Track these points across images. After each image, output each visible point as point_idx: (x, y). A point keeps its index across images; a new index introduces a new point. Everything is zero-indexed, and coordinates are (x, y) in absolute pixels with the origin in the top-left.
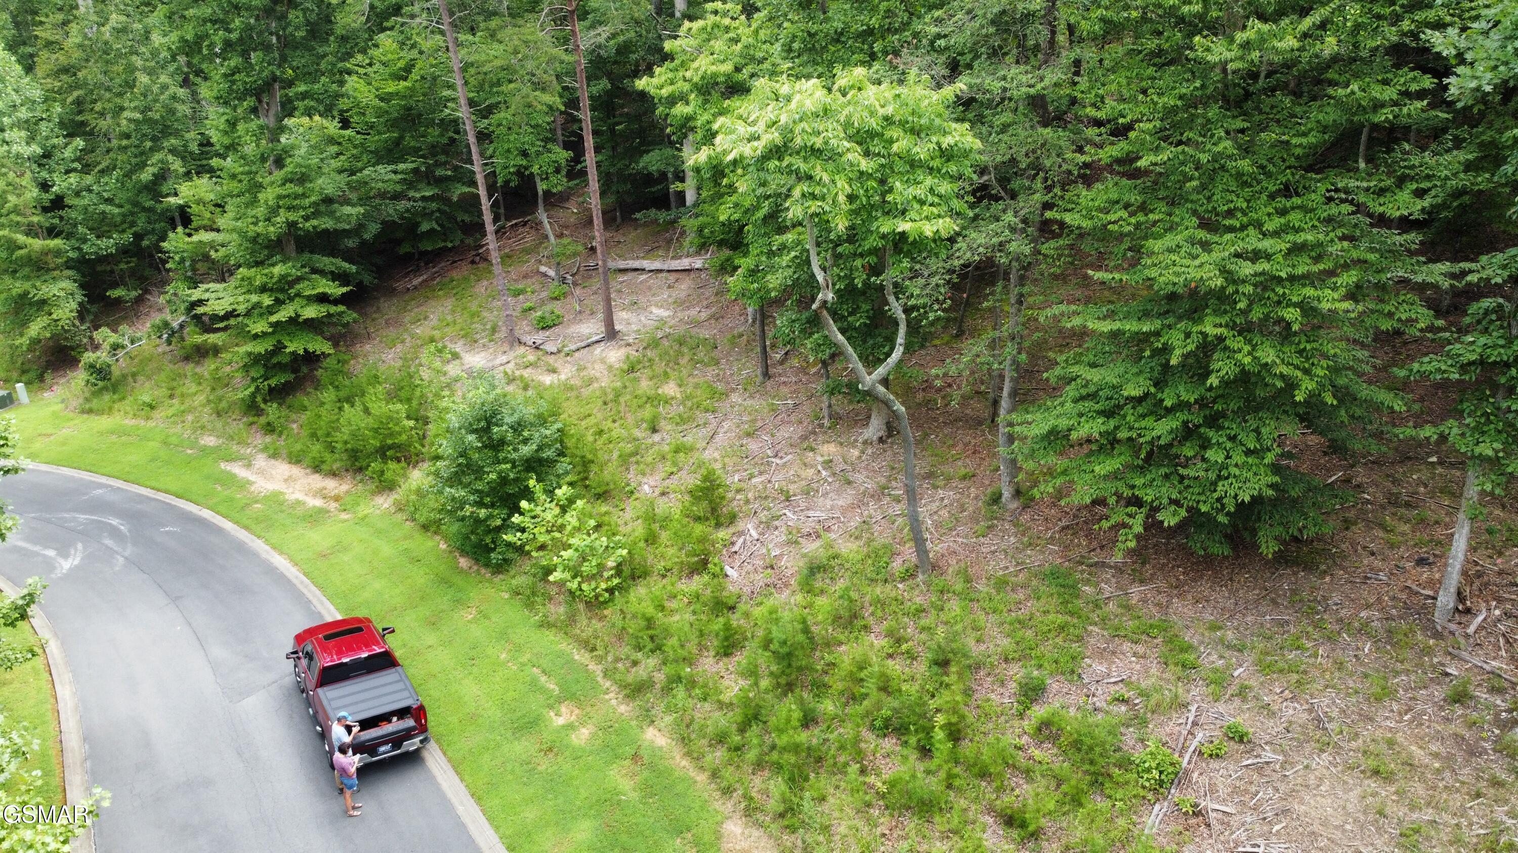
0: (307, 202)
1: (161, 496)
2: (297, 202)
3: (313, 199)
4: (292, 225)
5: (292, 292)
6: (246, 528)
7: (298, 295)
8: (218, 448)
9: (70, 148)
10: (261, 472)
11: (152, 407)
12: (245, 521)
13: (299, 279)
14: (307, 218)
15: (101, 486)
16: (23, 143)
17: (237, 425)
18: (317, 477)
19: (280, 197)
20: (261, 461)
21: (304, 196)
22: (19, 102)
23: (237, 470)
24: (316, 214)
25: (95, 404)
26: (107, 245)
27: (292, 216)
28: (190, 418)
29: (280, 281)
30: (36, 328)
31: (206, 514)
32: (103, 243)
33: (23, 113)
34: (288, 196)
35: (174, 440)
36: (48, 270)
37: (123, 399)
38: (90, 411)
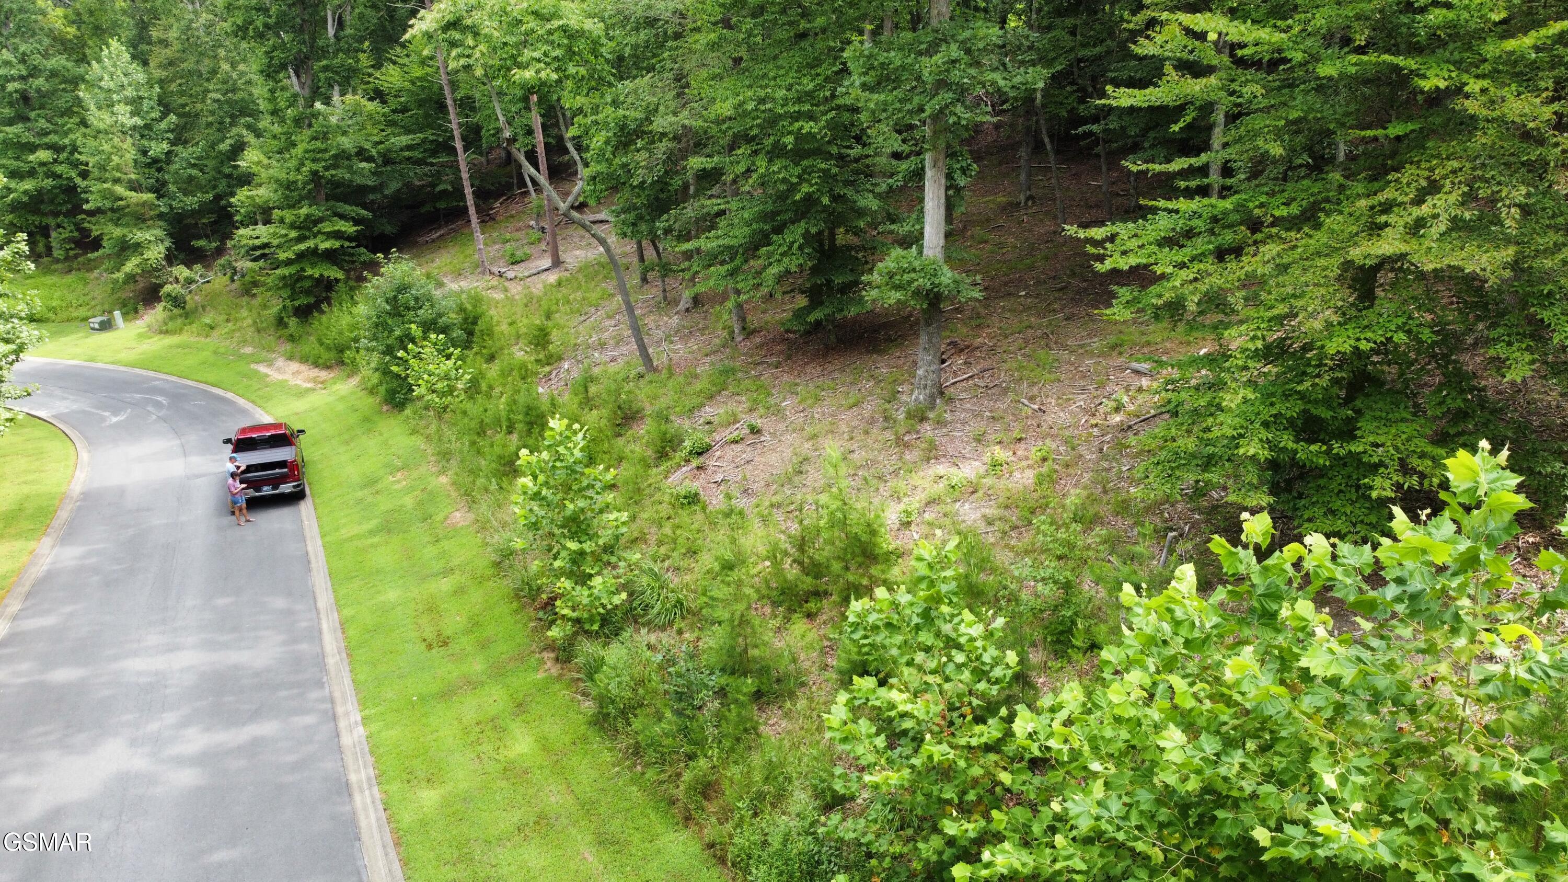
0: (327, 156)
1: (202, 386)
2: (320, 155)
3: (332, 152)
4: (315, 173)
5: (315, 230)
6: (253, 402)
7: (319, 232)
8: (252, 355)
9: (165, 121)
10: (279, 370)
11: (212, 328)
12: (253, 398)
13: (321, 220)
14: (326, 169)
15: (159, 379)
16: (128, 115)
17: (270, 340)
18: (316, 370)
19: (307, 151)
20: (280, 362)
21: (326, 150)
22: (126, 83)
23: (262, 369)
24: (335, 166)
25: (171, 325)
26: (191, 202)
27: (315, 167)
28: (238, 334)
29: (305, 220)
30: (131, 266)
31: (229, 395)
32: (189, 200)
33: (130, 92)
34: (314, 151)
35: (222, 350)
36: (144, 221)
37: (190, 324)
38: (166, 332)
